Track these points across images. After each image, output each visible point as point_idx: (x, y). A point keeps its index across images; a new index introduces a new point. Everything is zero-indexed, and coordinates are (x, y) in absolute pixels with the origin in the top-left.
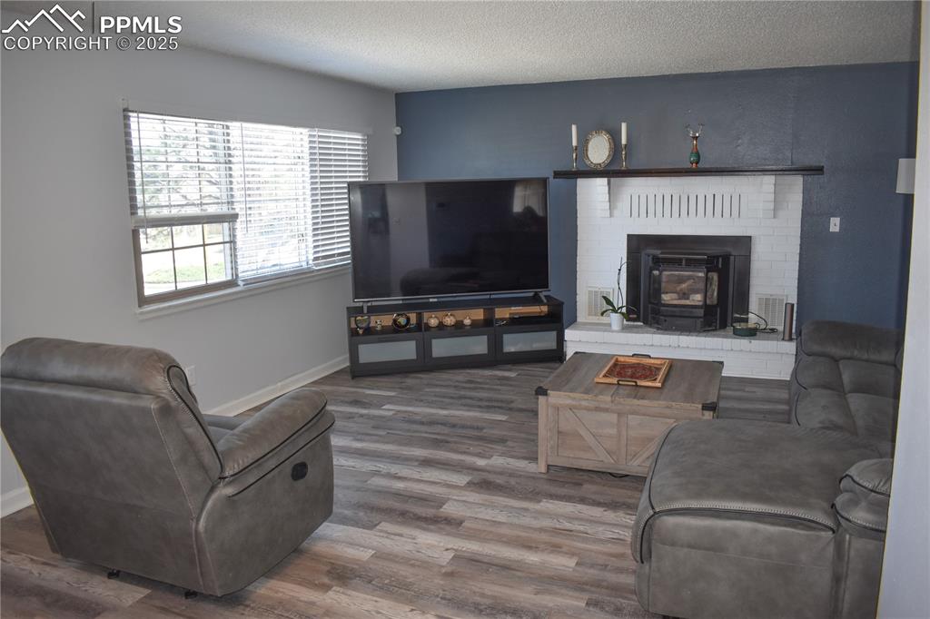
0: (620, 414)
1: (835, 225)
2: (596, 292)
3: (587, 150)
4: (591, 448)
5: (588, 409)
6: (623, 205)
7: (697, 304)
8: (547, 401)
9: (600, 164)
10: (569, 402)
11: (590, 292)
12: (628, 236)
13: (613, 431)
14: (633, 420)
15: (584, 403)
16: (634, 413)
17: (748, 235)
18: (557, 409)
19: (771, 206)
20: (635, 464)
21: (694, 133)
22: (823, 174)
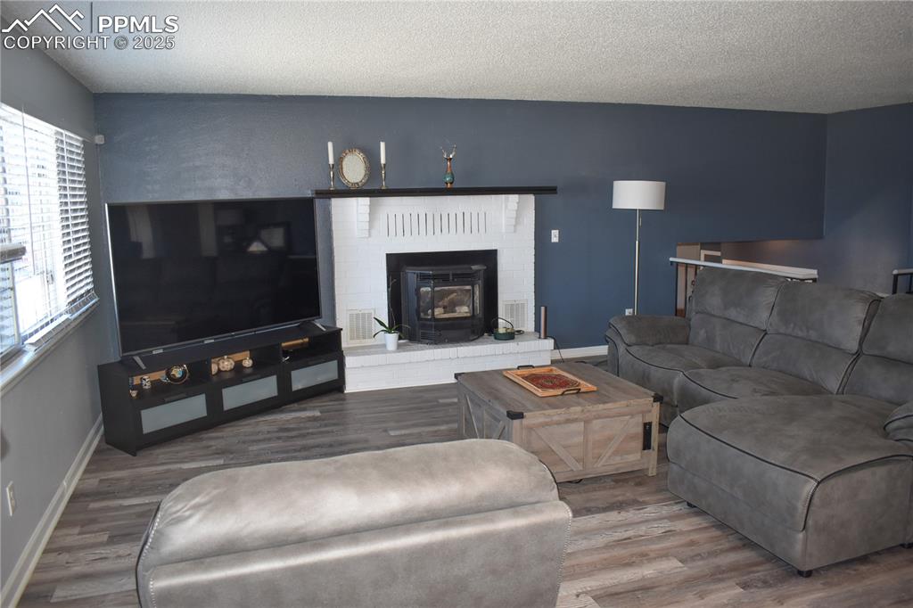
0: (587, 422)
1: (555, 236)
2: (357, 315)
3: (342, 169)
4: (561, 460)
5: (558, 423)
6: (381, 223)
7: (465, 315)
8: (521, 423)
9: (357, 183)
10: (541, 420)
11: (351, 315)
12: (387, 255)
13: (580, 439)
14: (596, 424)
15: (556, 418)
16: (598, 417)
17: (494, 248)
18: (530, 429)
19: (513, 222)
20: (601, 463)
21: (448, 155)
22: (556, 193)
